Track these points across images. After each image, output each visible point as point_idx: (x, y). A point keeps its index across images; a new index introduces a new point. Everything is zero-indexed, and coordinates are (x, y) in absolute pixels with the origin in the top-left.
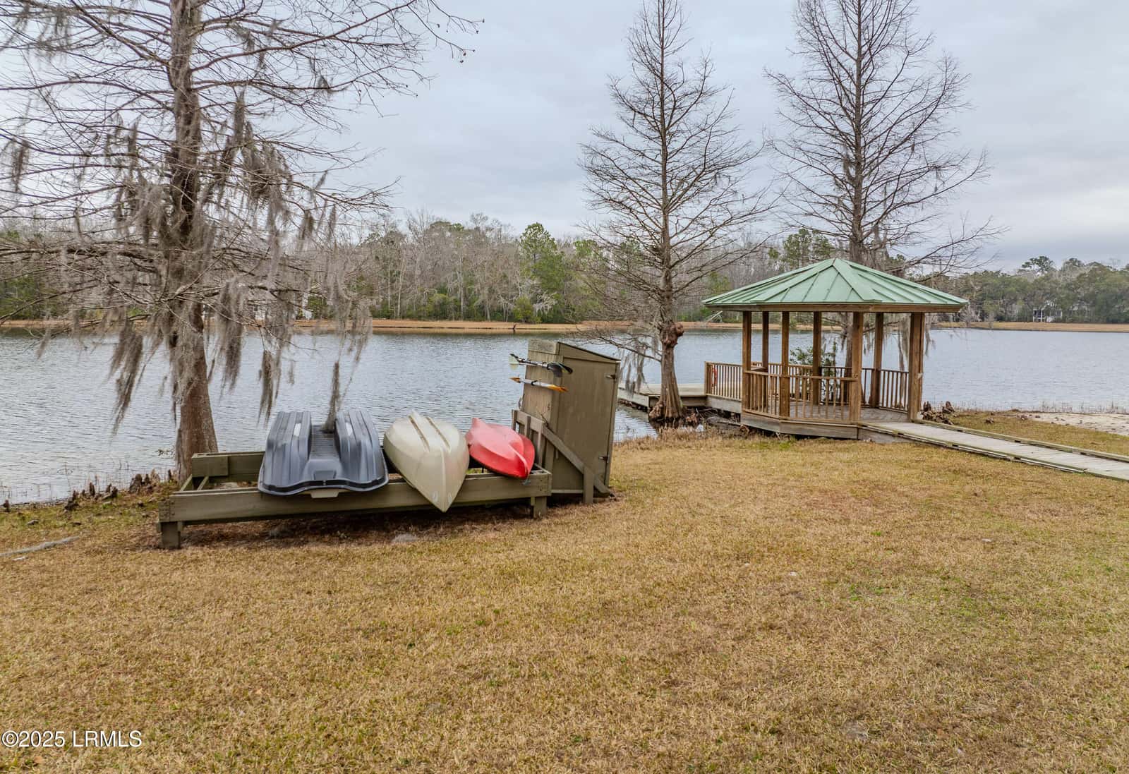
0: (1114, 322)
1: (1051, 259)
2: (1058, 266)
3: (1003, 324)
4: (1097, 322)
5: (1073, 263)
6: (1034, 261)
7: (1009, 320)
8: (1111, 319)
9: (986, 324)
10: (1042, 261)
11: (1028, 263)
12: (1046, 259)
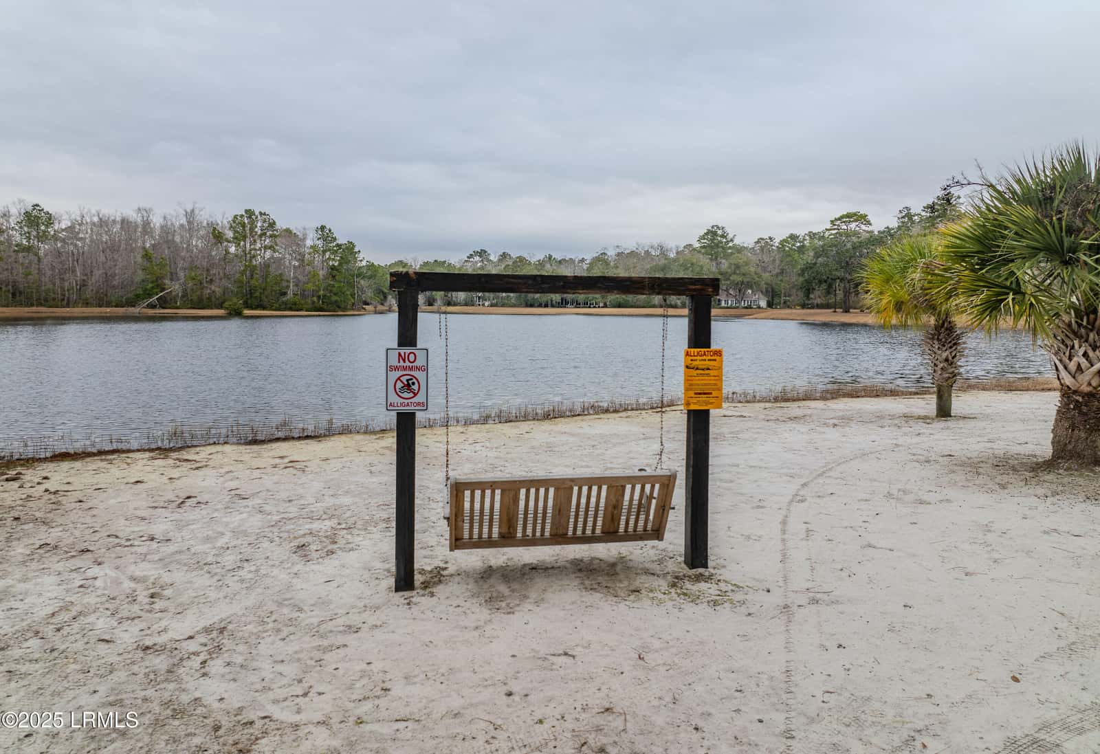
0: (532, 306)
1: (489, 252)
2: (494, 258)
3: (450, 309)
4: (519, 306)
5: (504, 256)
6: (476, 253)
7: (455, 305)
8: (529, 303)
9: (434, 308)
10: (482, 253)
11: (471, 255)
12: (485, 252)
